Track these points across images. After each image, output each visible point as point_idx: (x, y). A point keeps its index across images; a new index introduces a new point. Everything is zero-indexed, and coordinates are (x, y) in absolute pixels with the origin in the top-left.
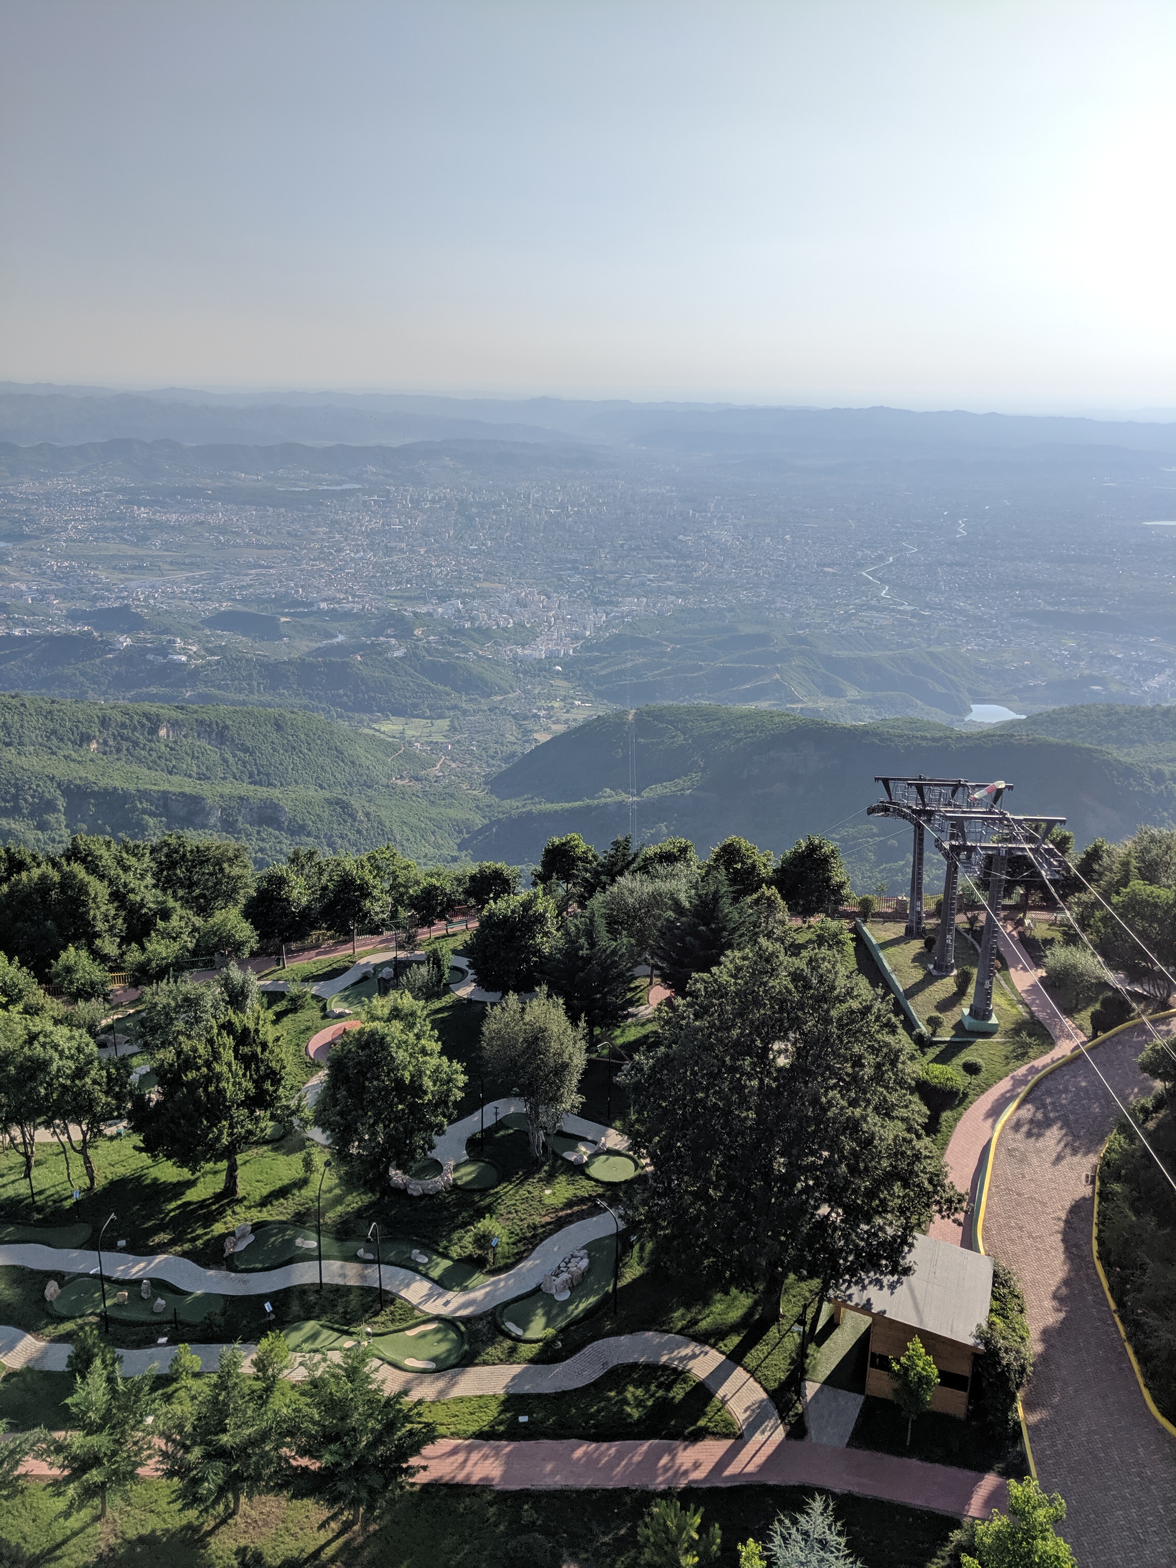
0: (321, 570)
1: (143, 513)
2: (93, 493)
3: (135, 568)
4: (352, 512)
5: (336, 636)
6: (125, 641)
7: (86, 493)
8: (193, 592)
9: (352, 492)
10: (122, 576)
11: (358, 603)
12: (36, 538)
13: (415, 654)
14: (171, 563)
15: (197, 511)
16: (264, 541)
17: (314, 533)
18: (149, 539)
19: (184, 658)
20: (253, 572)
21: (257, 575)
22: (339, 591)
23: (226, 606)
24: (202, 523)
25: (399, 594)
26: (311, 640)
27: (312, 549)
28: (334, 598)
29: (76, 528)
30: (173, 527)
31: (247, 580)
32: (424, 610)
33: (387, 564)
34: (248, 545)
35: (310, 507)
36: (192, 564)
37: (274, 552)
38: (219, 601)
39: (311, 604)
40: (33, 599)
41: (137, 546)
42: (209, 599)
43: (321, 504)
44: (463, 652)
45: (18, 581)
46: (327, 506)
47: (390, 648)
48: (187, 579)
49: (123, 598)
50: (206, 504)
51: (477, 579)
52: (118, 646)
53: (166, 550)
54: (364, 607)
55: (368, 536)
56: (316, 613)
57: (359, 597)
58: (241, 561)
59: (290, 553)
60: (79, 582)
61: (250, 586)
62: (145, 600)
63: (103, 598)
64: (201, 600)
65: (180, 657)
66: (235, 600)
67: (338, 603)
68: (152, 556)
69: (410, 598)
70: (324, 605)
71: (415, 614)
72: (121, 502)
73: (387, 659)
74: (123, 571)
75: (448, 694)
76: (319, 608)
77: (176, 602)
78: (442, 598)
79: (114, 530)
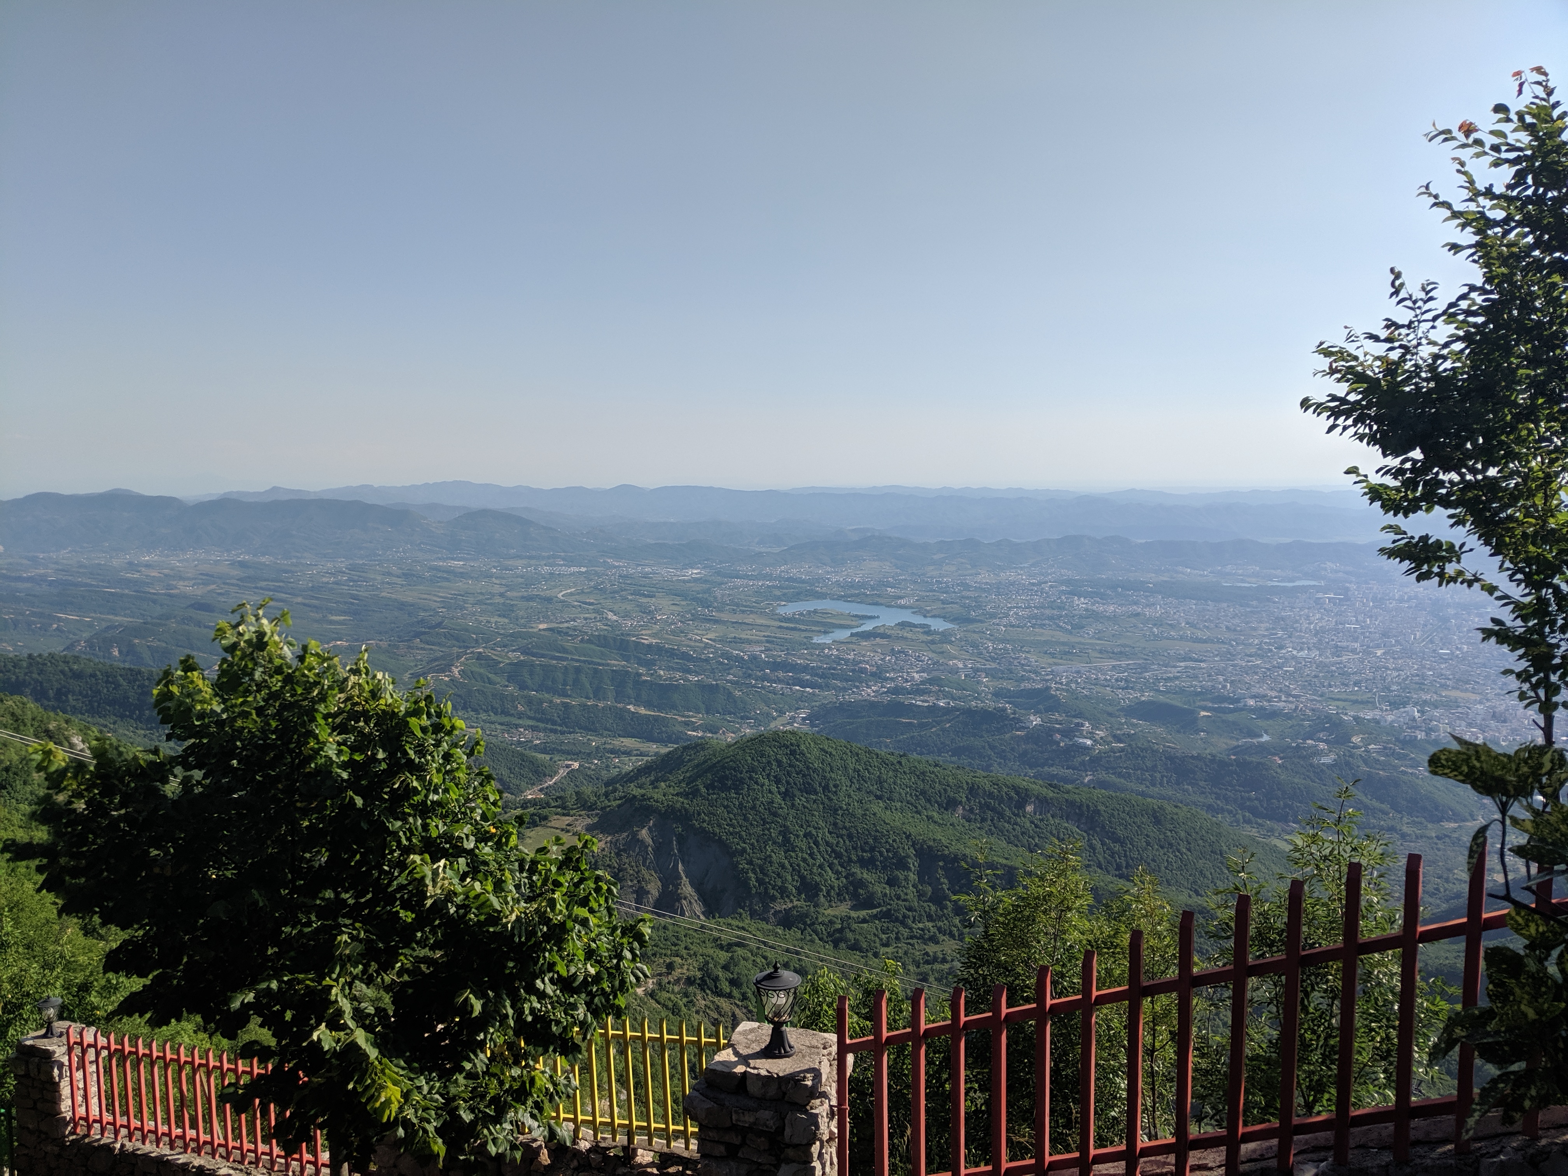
0: (1257, 666)
1: (1081, 603)
2: (1040, 583)
3: (1066, 653)
4: (1301, 609)
5: (1261, 736)
6: (1036, 721)
7: (1033, 584)
8: (1117, 680)
9: (1304, 589)
10: (1051, 661)
11: (1292, 702)
12: (981, 621)
13: (1347, 764)
14: (1101, 652)
15: (1136, 603)
16: (1199, 634)
17: (1255, 629)
18: (1083, 627)
19: (1089, 742)
20: (1182, 664)
21: (1186, 667)
22: (1272, 689)
23: (1147, 696)
24: (1138, 614)
25: (1343, 696)
26: (1232, 738)
27: (1250, 645)
28: (1265, 696)
29: (1016, 614)
30: (1109, 618)
31: (1173, 672)
32: (1369, 715)
33: (1333, 664)
34: (1182, 638)
35: (1255, 603)
36: (1121, 653)
37: (1208, 646)
38: (1142, 691)
39: (1238, 701)
40: (966, 676)
41: (1071, 633)
42: (1132, 688)
43: (1268, 600)
44: (1412, 767)
45: (955, 658)
46: (1275, 602)
47: (1319, 753)
48: (1114, 666)
49: (1047, 681)
50: (1147, 597)
51: (1444, 686)
52: (1028, 724)
53: (1099, 639)
54: (1297, 707)
55: (1316, 635)
56: (1242, 710)
57: (1294, 696)
58: (1172, 652)
59: (1224, 648)
60: (1010, 663)
61: (1177, 678)
62: (1067, 684)
63: (1029, 679)
64: (1123, 689)
65: (1085, 741)
66: (1158, 691)
67: (1269, 701)
68: (1083, 644)
69: (1355, 702)
70: (1251, 702)
71: (1356, 718)
72: (1063, 592)
73: (1312, 765)
74: (1053, 655)
75: (1387, 814)
76: (1245, 705)
77: (1098, 689)
78: (1396, 704)
79: (1051, 618)
